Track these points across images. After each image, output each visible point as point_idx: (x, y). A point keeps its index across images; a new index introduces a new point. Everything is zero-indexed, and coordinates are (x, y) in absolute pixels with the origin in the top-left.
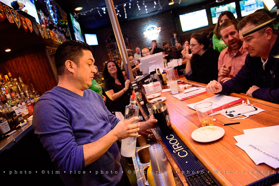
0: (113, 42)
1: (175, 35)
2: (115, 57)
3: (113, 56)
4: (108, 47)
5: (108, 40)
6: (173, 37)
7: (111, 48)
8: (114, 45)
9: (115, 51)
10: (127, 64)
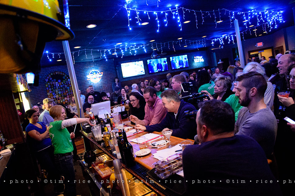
0: (54, 81)
1: (116, 80)
2: (54, 97)
3: (53, 95)
4: (48, 87)
5: (49, 79)
6: (115, 81)
7: (51, 87)
8: (54, 85)
9: (55, 91)
10: (80, 109)
